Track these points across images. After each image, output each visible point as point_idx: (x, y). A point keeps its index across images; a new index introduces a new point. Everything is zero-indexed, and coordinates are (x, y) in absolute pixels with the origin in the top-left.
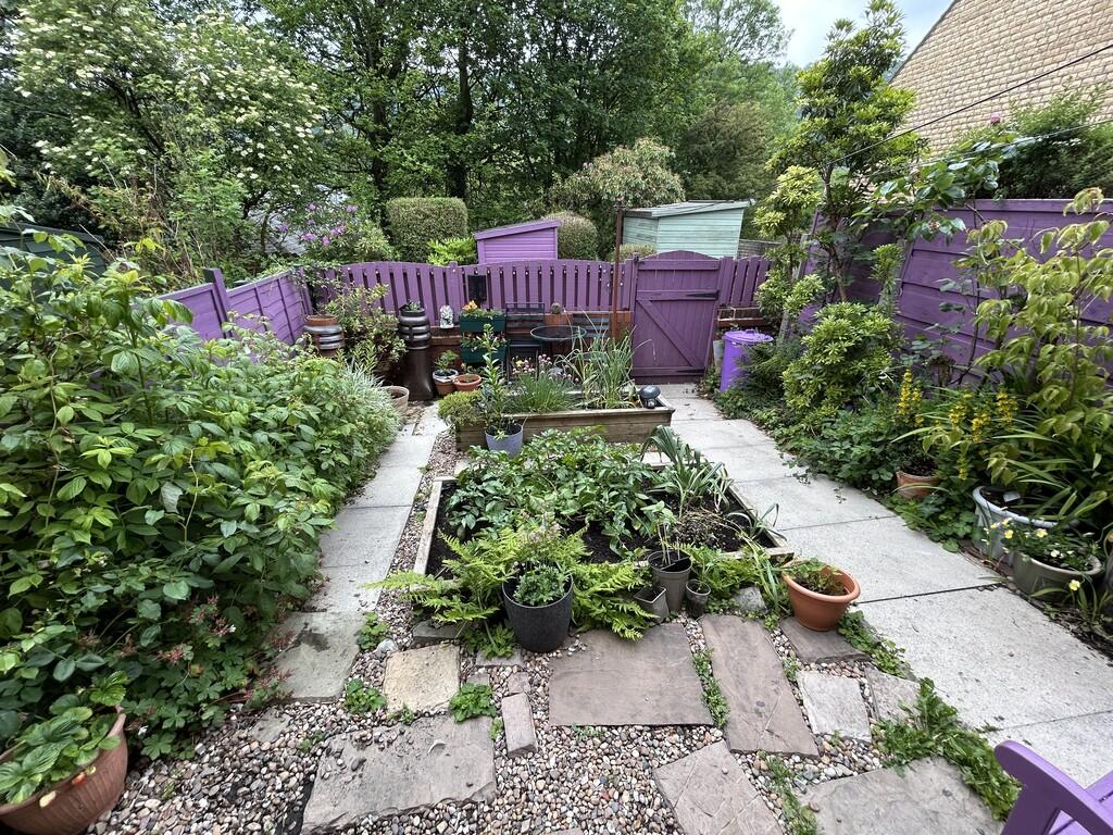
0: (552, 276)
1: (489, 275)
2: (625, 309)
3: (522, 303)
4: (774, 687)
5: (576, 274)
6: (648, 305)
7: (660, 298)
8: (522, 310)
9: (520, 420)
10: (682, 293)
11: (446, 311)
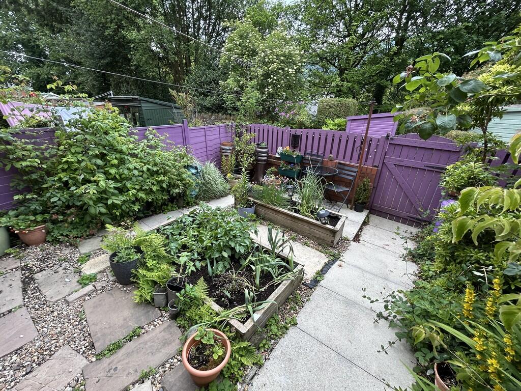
0: (333, 140)
1: (301, 135)
2: (375, 166)
3: (315, 152)
4: (132, 371)
5: (347, 141)
6: (391, 167)
7: (401, 164)
8: (314, 155)
9: (255, 203)
10: (420, 164)
11: (280, 149)
